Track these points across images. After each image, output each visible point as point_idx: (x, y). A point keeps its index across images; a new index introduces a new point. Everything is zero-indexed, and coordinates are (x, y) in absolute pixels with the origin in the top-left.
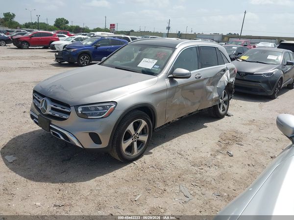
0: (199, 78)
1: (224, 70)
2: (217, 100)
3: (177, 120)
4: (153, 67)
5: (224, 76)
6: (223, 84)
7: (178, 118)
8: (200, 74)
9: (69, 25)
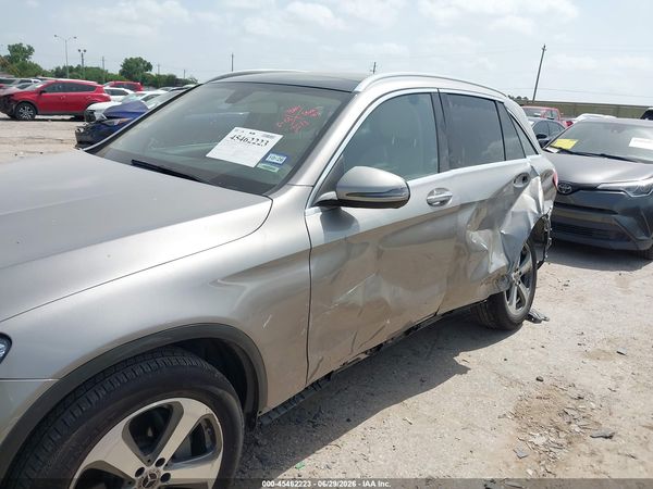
0: (443, 202)
1: (525, 178)
2: (502, 276)
3: (363, 356)
4: (263, 160)
5: (526, 196)
6: (523, 225)
7: (366, 353)
8: (446, 190)
9: (154, 72)
